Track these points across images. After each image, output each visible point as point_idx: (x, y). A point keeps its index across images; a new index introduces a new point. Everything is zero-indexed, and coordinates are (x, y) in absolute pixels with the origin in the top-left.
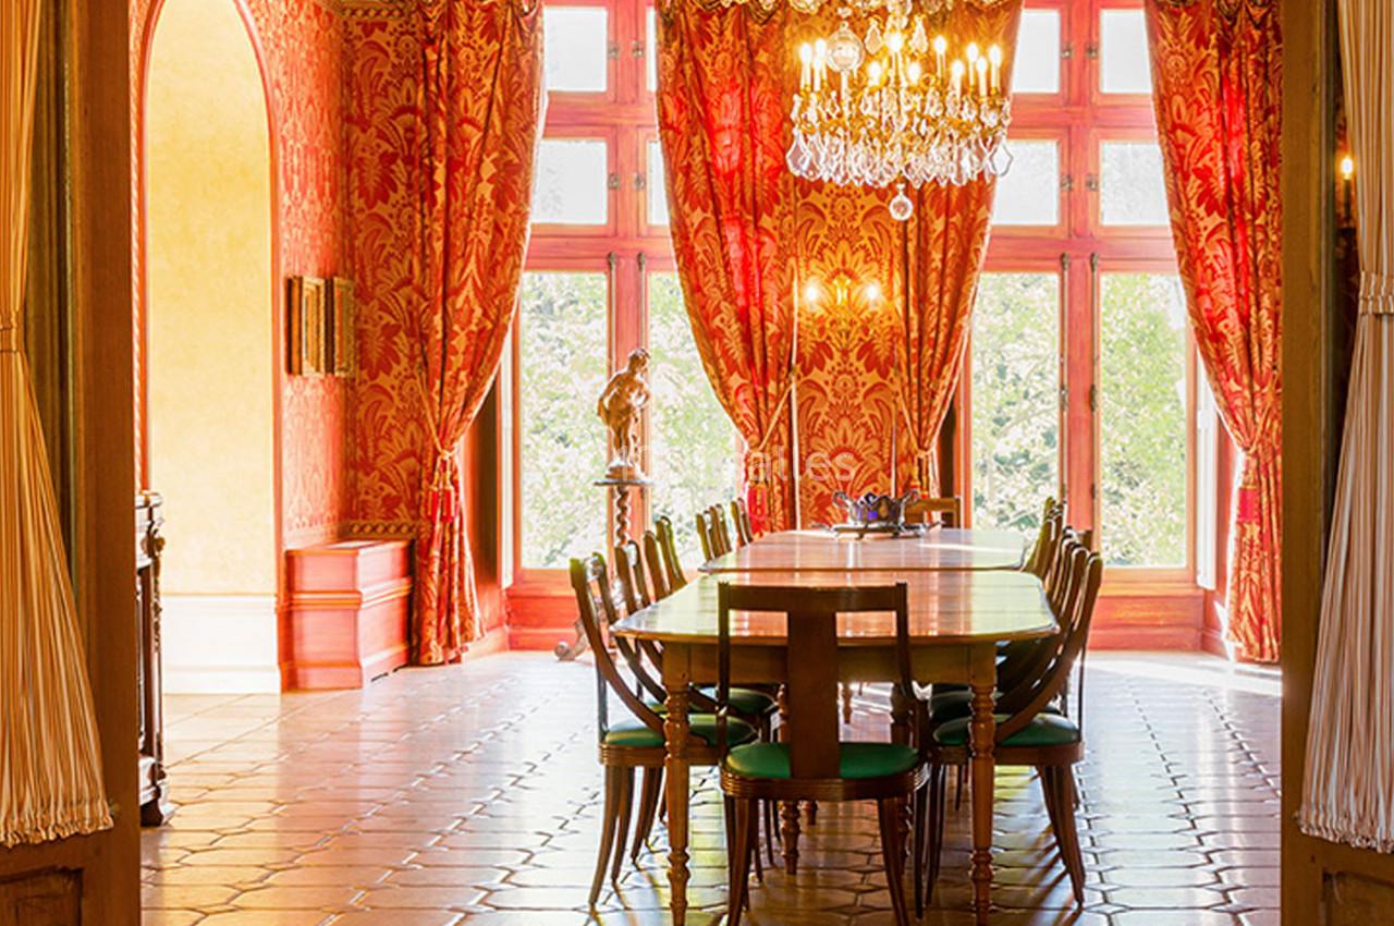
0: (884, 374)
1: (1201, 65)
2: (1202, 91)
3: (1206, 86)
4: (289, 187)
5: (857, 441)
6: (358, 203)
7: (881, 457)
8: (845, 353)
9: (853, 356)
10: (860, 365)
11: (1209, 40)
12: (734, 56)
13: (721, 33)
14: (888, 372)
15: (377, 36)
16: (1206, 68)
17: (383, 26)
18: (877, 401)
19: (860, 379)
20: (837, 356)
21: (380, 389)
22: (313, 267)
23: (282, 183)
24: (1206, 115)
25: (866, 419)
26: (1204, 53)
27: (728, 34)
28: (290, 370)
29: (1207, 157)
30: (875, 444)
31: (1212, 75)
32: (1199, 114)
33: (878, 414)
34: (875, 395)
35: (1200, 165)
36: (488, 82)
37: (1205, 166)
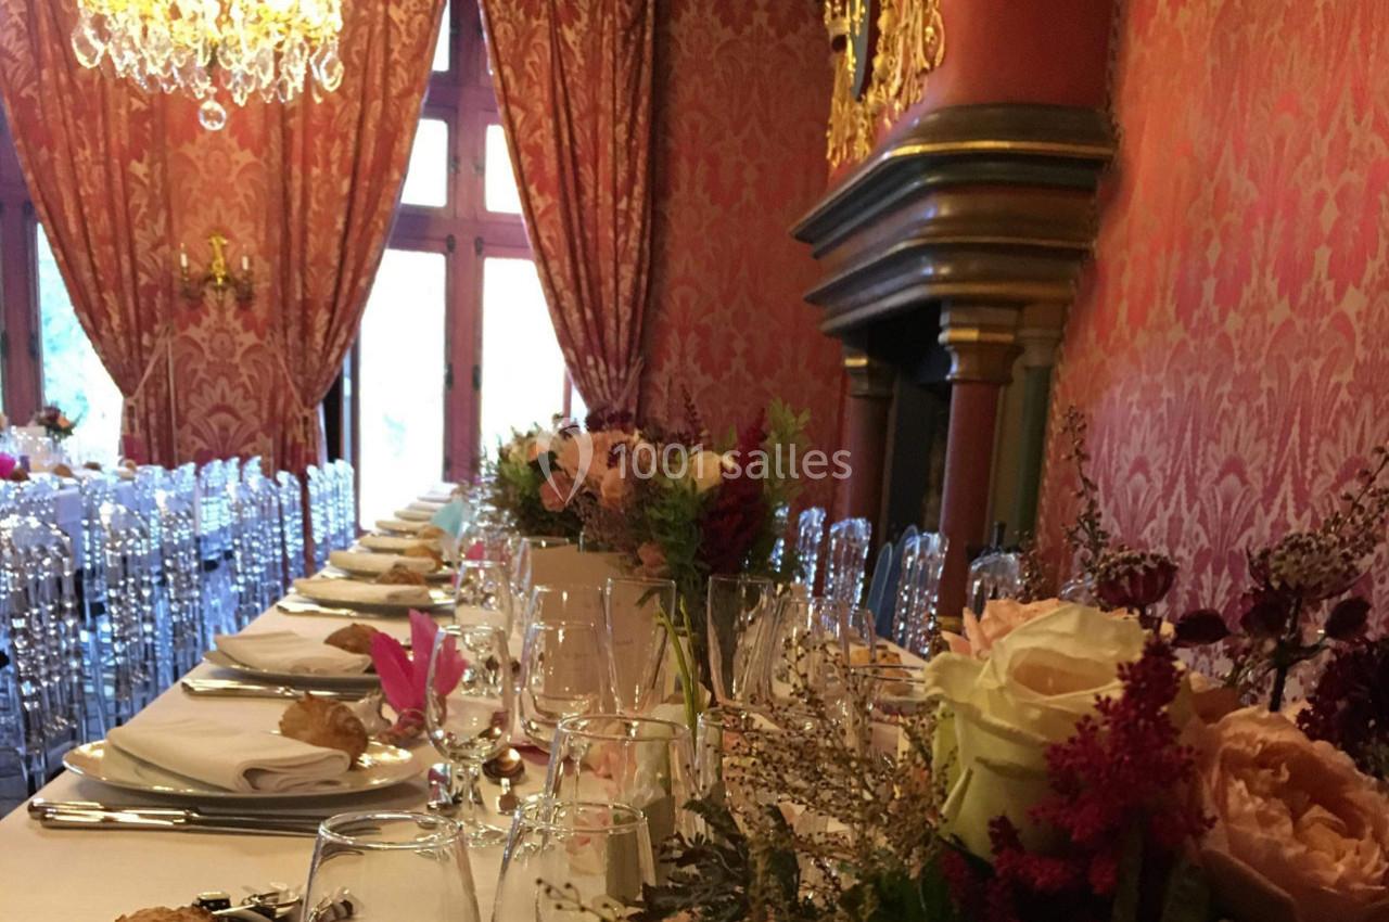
0: (260, 336)
1: (530, 37)
2: (532, 64)
3: (536, 59)
5: (236, 399)
7: (260, 417)
8: (221, 311)
9: (229, 315)
10: (238, 325)
11: (540, 10)
14: (264, 334)
16: (536, 40)
18: (255, 362)
19: (238, 339)
20: (214, 313)
24: (537, 89)
25: (245, 379)
26: (535, 23)
29: (538, 133)
30: (253, 404)
31: (543, 47)
32: (529, 87)
33: (256, 375)
34: (253, 356)
35: (531, 141)
37: (536, 143)
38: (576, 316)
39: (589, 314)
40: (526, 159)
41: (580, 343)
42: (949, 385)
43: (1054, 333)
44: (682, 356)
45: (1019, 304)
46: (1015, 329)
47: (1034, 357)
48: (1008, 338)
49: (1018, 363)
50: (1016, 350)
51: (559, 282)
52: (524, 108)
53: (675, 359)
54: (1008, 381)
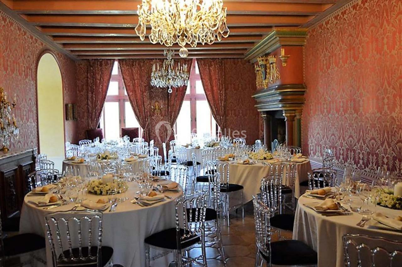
0: (164, 117)
4: (66, 89)
6: (78, 92)
8: (157, 114)
9: (159, 114)
10: (160, 116)
12: (138, 68)
13: (136, 65)
15: (81, 66)
17: (81, 64)
20: (156, 114)
21: (82, 121)
22: (70, 102)
23: (64, 89)
27: (137, 65)
28: (66, 119)
36: (100, 73)
38: (215, 110)
39: (216, 109)
40: (206, 87)
41: (215, 113)
42: (285, 122)
43: (300, 114)
44: (232, 114)
45: (295, 110)
46: (295, 113)
47: (298, 117)
48: (294, 115)
49: (295, 118)
50: (295, 116)
51: (212, 105)
52: (205, 80)
53: (230, 115)
54: (294, 121)
